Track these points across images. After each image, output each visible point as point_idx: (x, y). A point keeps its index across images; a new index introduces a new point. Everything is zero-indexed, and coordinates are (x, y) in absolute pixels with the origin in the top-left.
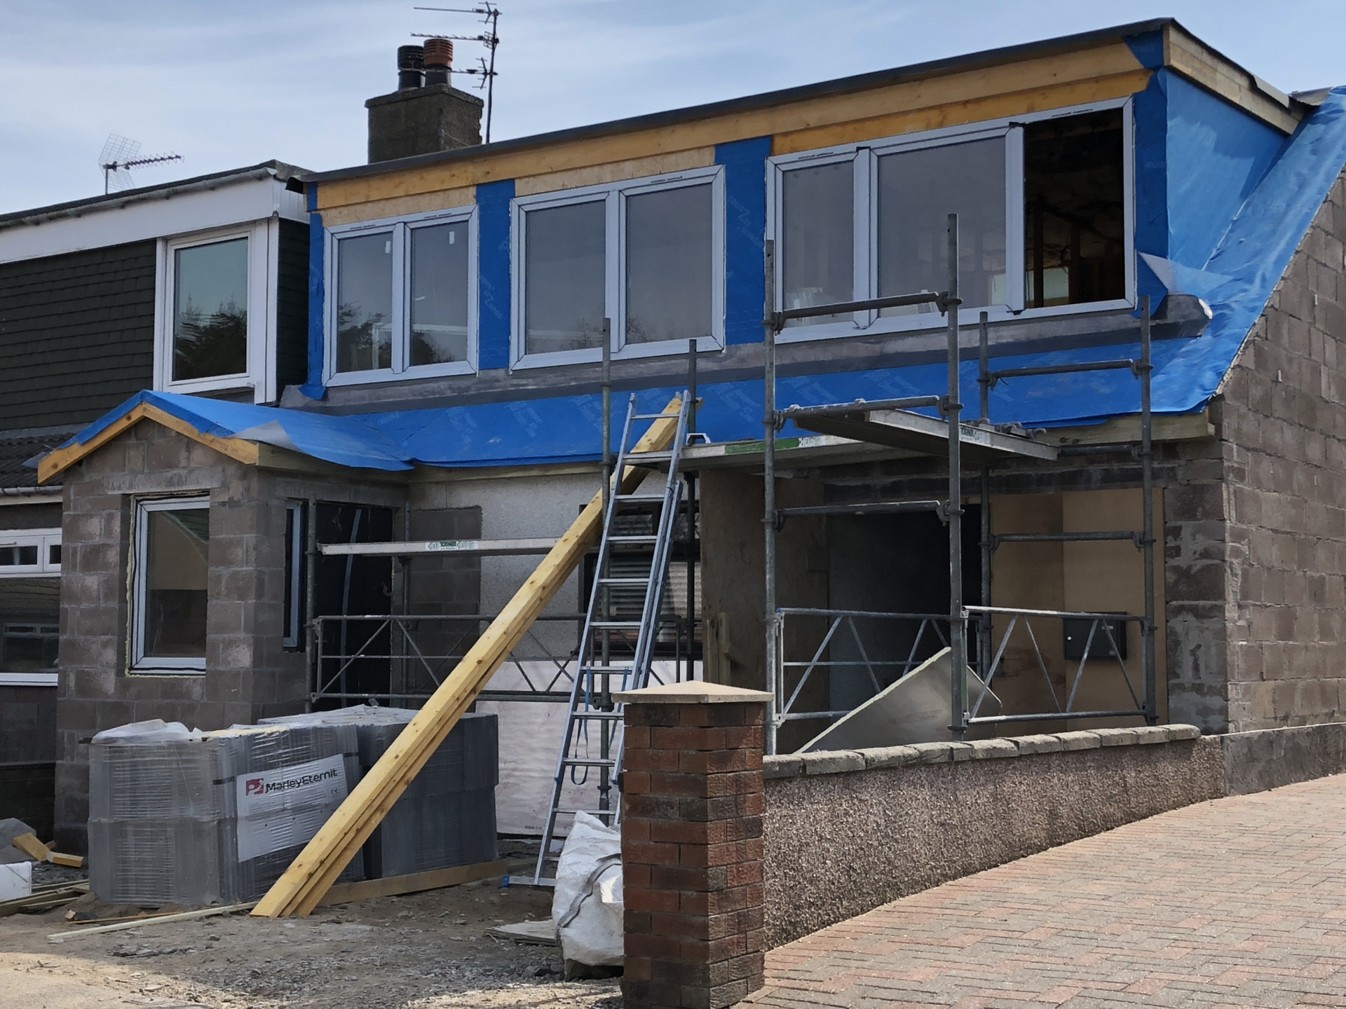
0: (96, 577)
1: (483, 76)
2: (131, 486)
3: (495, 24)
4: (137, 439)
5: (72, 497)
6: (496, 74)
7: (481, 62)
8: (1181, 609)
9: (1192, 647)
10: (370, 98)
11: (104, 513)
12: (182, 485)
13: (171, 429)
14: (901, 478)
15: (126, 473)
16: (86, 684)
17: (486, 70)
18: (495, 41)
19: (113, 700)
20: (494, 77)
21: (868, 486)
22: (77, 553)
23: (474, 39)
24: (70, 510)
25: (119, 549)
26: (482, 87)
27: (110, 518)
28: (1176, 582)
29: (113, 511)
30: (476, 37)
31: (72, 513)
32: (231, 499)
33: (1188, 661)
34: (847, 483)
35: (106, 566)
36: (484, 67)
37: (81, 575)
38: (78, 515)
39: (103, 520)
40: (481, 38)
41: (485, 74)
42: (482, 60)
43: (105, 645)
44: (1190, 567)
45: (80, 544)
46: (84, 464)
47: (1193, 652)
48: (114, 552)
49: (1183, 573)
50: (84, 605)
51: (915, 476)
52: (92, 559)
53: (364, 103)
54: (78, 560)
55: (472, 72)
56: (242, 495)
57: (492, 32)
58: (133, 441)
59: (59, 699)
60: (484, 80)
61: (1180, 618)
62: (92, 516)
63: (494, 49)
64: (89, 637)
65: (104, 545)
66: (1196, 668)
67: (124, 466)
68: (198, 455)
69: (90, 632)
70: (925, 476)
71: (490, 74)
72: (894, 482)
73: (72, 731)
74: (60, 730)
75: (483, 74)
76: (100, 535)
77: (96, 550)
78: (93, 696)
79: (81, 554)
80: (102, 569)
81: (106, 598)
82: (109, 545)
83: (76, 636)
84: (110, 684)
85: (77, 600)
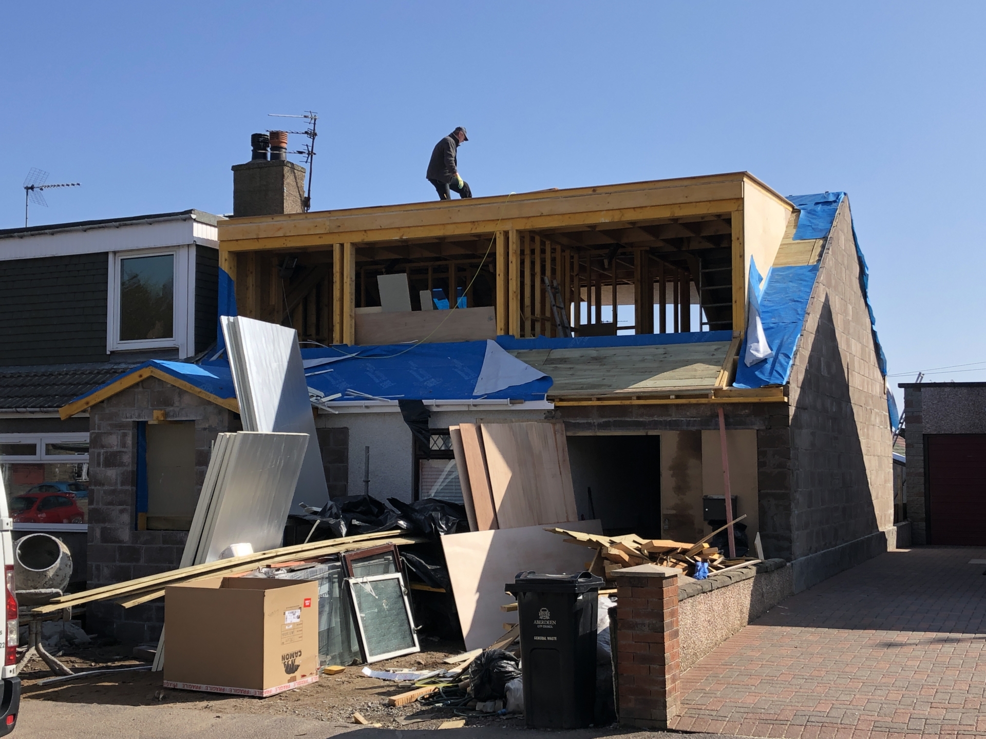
0: (115, 471)
1: (307, 156)
2: (139, 416)
3: (315, 124)
4: (143, 388)
5: (97, 422)
6: (315, 154)
7: (306, 147)
8: (767, 495)
9: (772, 515)
10: (235, 165)
11: (120, 432)
12: (176, 417)
13: (168, 383)
14: (611, 419)
15: (136, 408)
16: (107, 536)
17: (309, 151)
18: (316, 134)
19: (127, 545)
20: (314, 156)
21: (590, 423)
22: (100, 456)
23: (303, 133)
24: (95, 430)
25: (130, 454)
26: (306, 162)
27: (125, 435)
28: (764, 480)
29: (126, 431)
30: (304, 132)
31: (96, 431)
32: (210, 427)
33: (770, 523)
34: (578, 421)
35: (121, 464)
36: (308, 150)
37: (104, 469)
38: (101, 433)
39: (119, 437)
40: (306, 133)
41: (309, 154)
42: (307, 145)
43: (122, 511)
44: (771, 472)
45: (102, 451)
46: (105, 402)
47: (773, 518)
48: (128, 456)
49: (768, 476)
50: (106, 488)
51: (618, 419)
52: (111, 460)
53: (231, 168)
54: (102, 460)
55: (301, 153)
56: (218, 424)
57: (313, 129)
58: (140, 389)
59: (89, 544)
60: (308, 158)
61: (766, 500)
62: (111, 434)
63: (314, 139)
64: (109, 507)
65: (120, 452)
66: (775, 526)
67: (135, 404)
68: (186, 399)
69: (111, 503)
70: (623, 419)
71: (311, 154)
72: (606, 421)
73: (98, 563)
74: (89, 563)
75: (307, 154)
76: (117, 445)
77: (115, 454)
78: (113, 542)
79: (103, 456)
80: (119, 466)
81: (123, 484)
82: (123, 452)
83: (100, 506)
84: (125, 535)
85: (101, 484)
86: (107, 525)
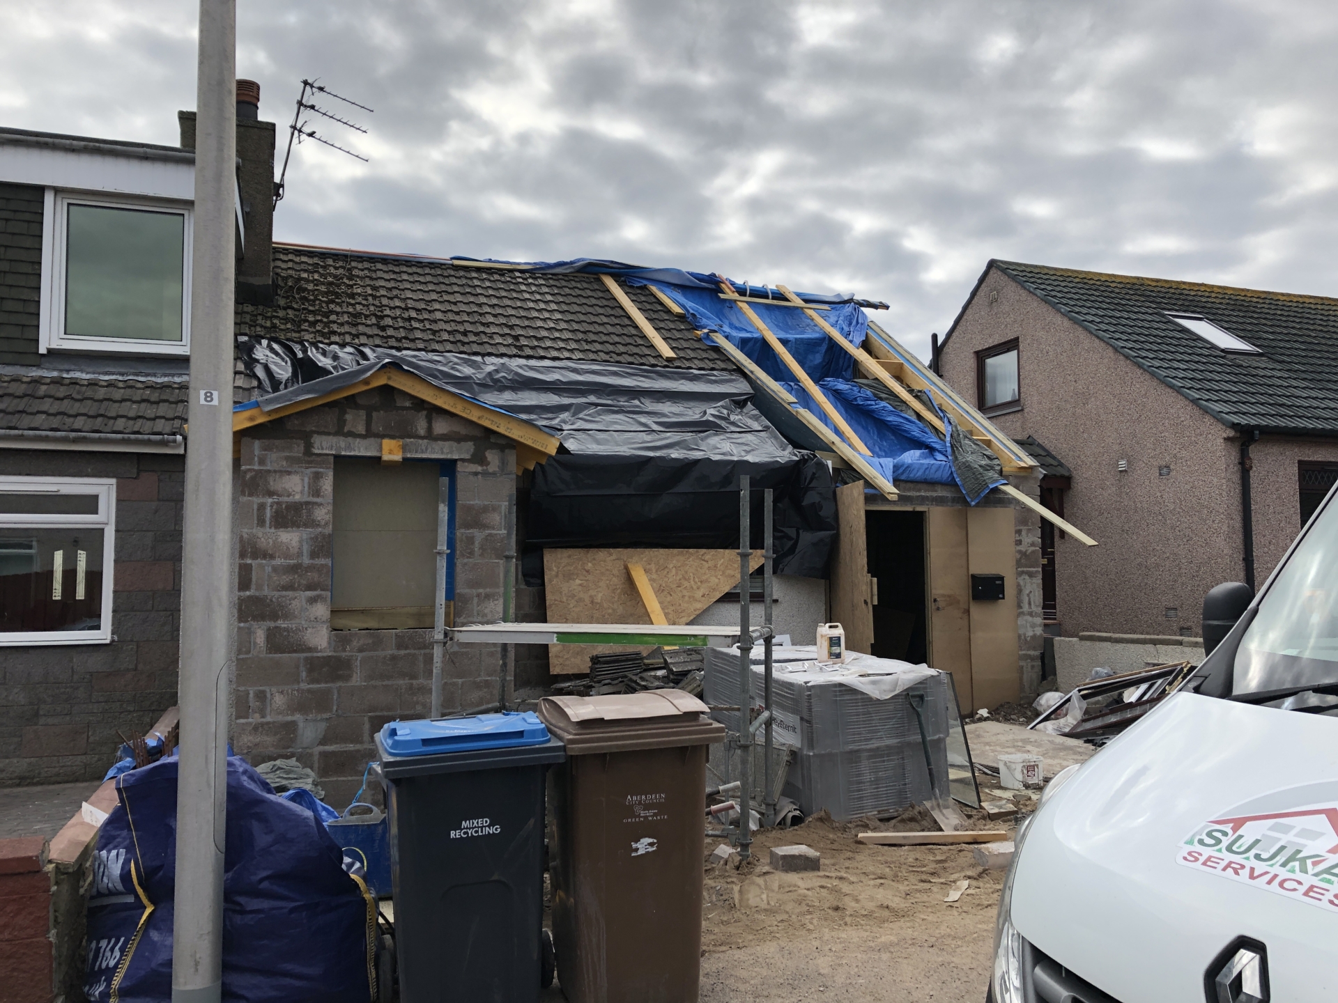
0: (297, 534)
2: (349, 447)
3: (304, 91)
5: (258, 452)
8: (1023, 572)
9: (1027, 592)
11: (309, 471)
12: (422, 452)
15: (341, 435)
16: (281, 642)
18: (301, 104)
19: (325, 654)
22: (265, 509)
24: (253, 464)
25: (329, 508)
27: (317, 477)
28: (1020, 558)
29: (322, 470)
31: (256, 467)
32: (485, 470)
33: (1026, 600)
37: (273, 530)
38: (269, 471)
39: (306, 480)
43: (312, 601)
44: (1026, 551)
45: (270, 500)
47: (1028, 595)
48: (324, 511)
49: (1023, 554)
50: (278, 562)
52: (290, 516)
53: (180, 112)
54: (268, 516)
56: (498, 467)
57: (301, 97)
61: (1022, 577)
62: (289, 473)
63: (299, 110)
64: (284, 593)
65: (307, 503)
66: (1030, 604)
67: (338, 427)
68: (442, 423)
69: (290, 587)
73: (262, 688)
76: (302, 492)
77: (296, 507)
78: (295, 651)
79: (271, 509)
80: (306, 526)
81: (313, 555)
82: (316, 503)
83: (266, 591)
84: (320, 639)
85: (266, 555)
86: (281, 623)
